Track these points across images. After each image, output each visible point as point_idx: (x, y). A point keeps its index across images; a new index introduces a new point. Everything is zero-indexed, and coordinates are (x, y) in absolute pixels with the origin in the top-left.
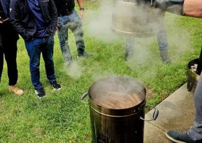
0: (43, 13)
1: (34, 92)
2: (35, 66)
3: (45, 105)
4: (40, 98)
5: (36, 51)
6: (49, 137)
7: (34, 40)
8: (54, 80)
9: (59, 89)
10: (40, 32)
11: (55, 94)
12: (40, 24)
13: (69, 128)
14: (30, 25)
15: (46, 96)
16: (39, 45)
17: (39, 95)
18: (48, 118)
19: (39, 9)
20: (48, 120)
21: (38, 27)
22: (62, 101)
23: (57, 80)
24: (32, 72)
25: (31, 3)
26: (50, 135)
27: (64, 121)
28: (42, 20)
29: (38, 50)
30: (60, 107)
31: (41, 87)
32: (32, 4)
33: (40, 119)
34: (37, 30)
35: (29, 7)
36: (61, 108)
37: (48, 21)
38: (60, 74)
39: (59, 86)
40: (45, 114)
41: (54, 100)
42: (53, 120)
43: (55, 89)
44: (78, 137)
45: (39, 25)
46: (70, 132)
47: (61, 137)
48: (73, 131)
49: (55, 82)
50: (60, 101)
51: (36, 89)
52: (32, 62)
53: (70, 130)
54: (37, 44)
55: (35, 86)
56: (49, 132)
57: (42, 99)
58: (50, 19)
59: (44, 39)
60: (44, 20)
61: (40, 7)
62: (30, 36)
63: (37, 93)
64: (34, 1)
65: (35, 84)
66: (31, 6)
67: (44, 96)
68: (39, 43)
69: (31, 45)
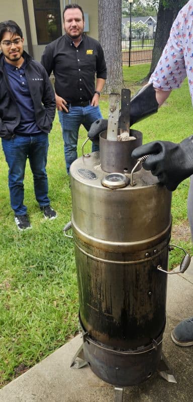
0: (33, 97)
1: (14, 220)
2: (15, 180)
3: (26, 242)
4: (22, 230)
5: (18, 155)
6: (22, 294)
7: (15, 137)
8: (46, 204)
9: (53, 218)
10: (26, 126)
11: (44, 226)
12: (26, 113)
13: (57, 280)
14: (10, 114)
15: (31, 228)
16: (23, 146)
17: (20, 226)
18: (27, 262)
19: (26, 90)
20: (27, 265)
21: (22, 118)
22: (54, 238)
23: (52, 204)
24: (11, 189)
25: (13, 80)
26: (23, 291)
27: (51, 269)
28: (29, 108)
29: (22, 154)
30: (48, 245)
31: (25, 213)
32: (15, 82)
33: (14, 263)
34: (21, 123)
35: (9, 86)
36: (50, 248)
37: (39, 110)
38: (58, 195)
39: (54, 214)
40: (22, 255)
41: (42, 234)
42: (34, 266)
43: (46, 218)
44: (68, 296)
45: (25, 116)
46: (57, 286)
47: (42, 294)
48: (62, 285)
49: (48, 207)
50: (50, 237)
51: (16, 216)
52: (12, 173)
53: (58, 284)
54: (19, 145)
55: (16, 211)
56: (23, 286)
57: (23, 232)
58: (44, 108)
59: (31, 138)
60: (33, 108)
61: (28, 88)
62: (9, 131)
63: (17, 222)
64: (19, 78)
65: (16, 208)
66: (13, 84)
67: (28, 228)
68: (24, 143)
69: (10, 145)
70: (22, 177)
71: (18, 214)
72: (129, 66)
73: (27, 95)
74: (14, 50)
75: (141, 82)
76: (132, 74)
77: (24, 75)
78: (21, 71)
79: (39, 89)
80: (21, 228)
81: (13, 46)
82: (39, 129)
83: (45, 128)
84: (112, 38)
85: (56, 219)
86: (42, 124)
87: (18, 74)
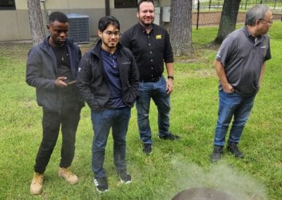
0: (121, 77)
1: (93, 182)
2: (99, 146)
4: (100, 192)
7: (104, 111)
9: (129, 182)
10: (113, 101)
11: (121, 189)
12: (114, 90)
16: (110, 118)
17: (100, 187)
19: (116, 72)
23: (128, 167)
24: (94, 153)
25: (107, 64)
28: (118, 86)
29: (107, 124)
31: (104, 175)
34: (110, 99)
37: (125, 88)
38: (132, 159)
39: (129, 178)
41: (119, 198)
43: (122, 181)
49: (124, 171)
51: (96, 178)
54: (107, 117)
55: (96, 173)
57: (102, 194)
58: (130, 86)
59: (117, 111)
60: (121, 87)
61: (118, 70)
62: (99, 105)
63: (96, 183)
64: (112, 62)
65: (96, 170)
66: (107, 67)
67: (106, 191)
68: (110, 115)
69: (98, 117)
70: (105, 144)
71: (97, 176)
72: (197, 28)
73: (117, 76)
74: (113, 40)
75: (208, 45)
76: (199, 36)
77: (116, 60)
78: (114, 57)
79: (127, 71)
80: (100, 190)
81: (113, 36)
82: (124, 104)
83: (129, 103)
84: (184, 7)
85: (131, 183)
86: (127, 100)
87: (111, 59)
